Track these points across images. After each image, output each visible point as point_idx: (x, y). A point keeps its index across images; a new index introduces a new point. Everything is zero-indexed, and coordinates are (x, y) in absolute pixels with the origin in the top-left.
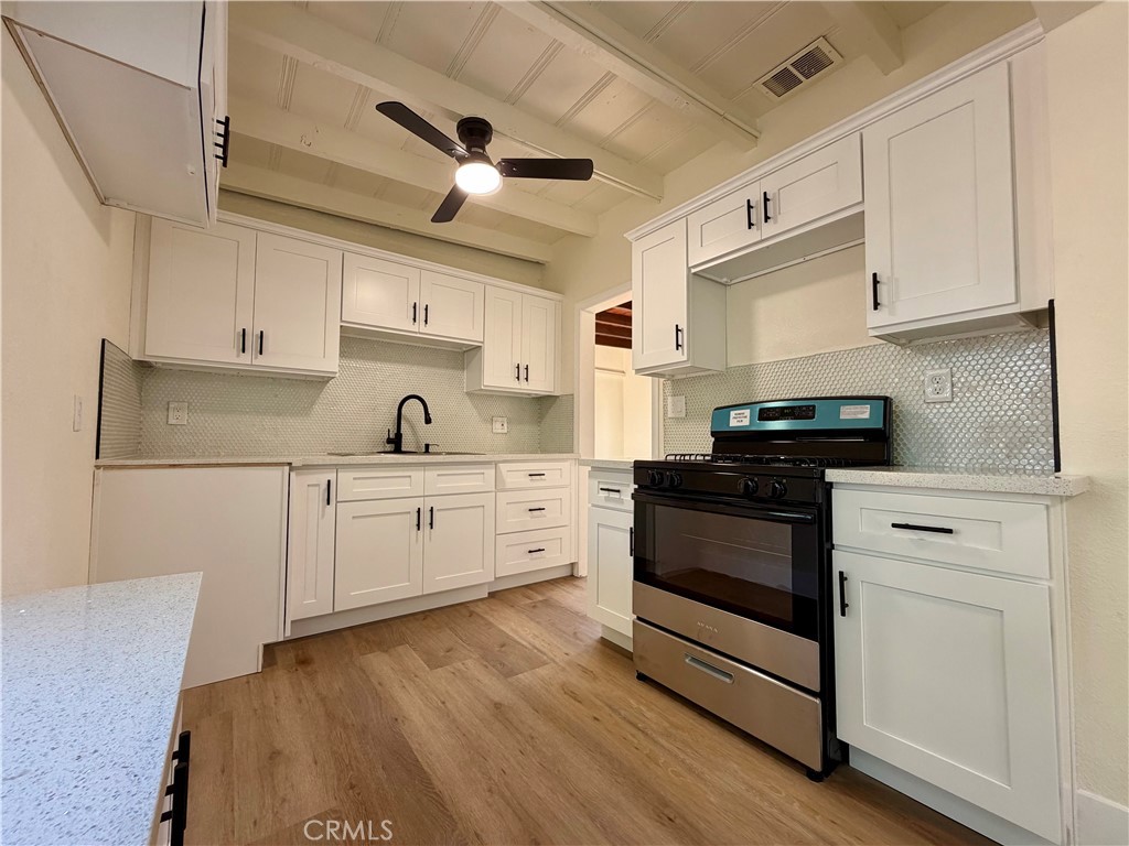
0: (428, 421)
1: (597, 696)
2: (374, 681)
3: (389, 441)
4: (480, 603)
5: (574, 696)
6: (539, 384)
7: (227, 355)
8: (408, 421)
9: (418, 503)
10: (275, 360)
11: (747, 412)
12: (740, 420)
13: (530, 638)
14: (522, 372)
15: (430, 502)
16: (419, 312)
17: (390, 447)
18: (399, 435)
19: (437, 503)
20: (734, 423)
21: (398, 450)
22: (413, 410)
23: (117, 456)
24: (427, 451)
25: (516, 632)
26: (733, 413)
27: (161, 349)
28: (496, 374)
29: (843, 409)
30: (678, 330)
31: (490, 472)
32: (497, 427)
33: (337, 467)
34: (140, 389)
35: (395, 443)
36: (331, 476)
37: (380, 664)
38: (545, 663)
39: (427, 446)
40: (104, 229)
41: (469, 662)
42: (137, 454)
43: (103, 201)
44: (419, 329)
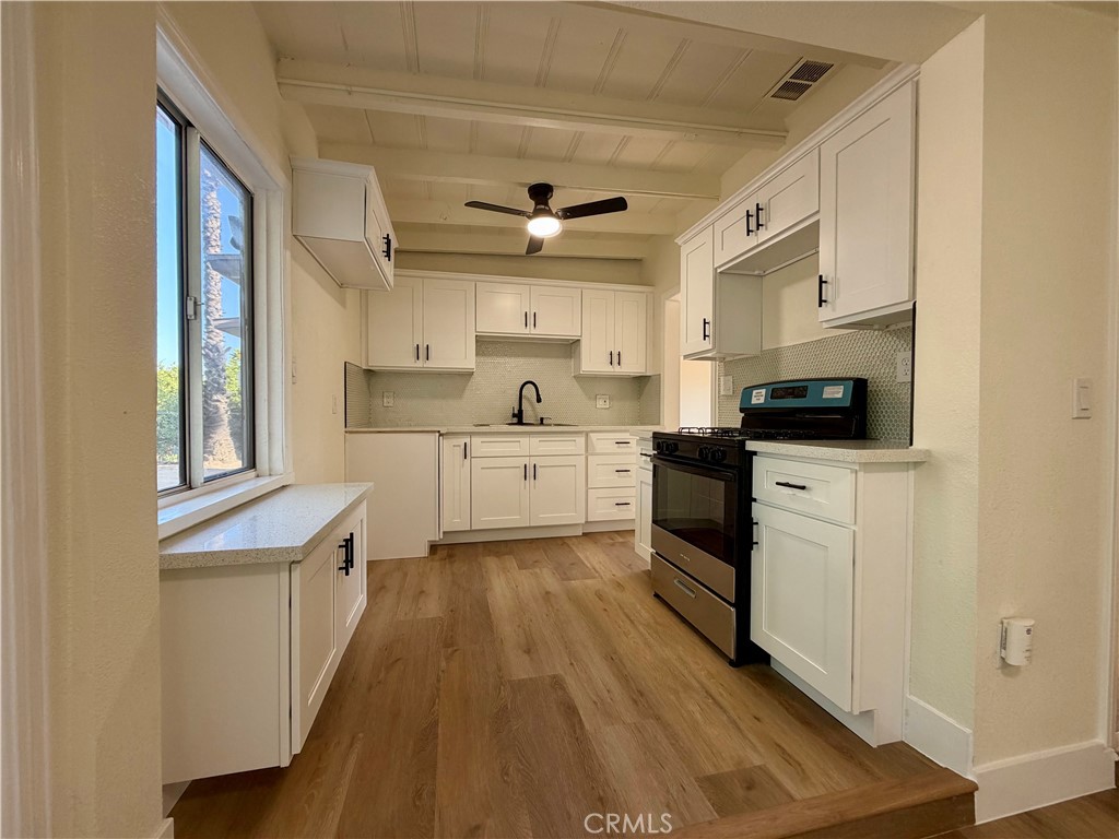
0: (539, 400)
1: (615, 600)
2: (484, 570)
3: (514, 415)
4: (574, 540)
5: (601, 598)
6: (632, 366)
7: (408, 363)
8: (528, 399)
9: (526, 461)
10: (436, 363)
11: (763, 391)
12: (759, 398)
13: (594, 564)
14: (615, 358)
15: (534, 461)
16: (530, 319)
17: (515, 420)
18: (520, 411)
19: (539, 462)
20: (754, 401)
21: (520, 423)
22: (529, 391)
23: (357, 426)
24: (542, 422)
25: (587, 558)
26: (755, 392)
27: (377, 363)
28: (592, 360)
29: (826, 389)
30: (705, 323)
31: (581, 440)
32: (600, 404)
33: (471, 434)
34: (369, 385)
35: (519, 418)
36: (467, 440)
37: (491, 563)
38: (594, 578)
39: (542, 419)
40: (343, 303)
41: (545, 570)
42: (369, 424)
43: (341, 286)
44: (530, 331)
